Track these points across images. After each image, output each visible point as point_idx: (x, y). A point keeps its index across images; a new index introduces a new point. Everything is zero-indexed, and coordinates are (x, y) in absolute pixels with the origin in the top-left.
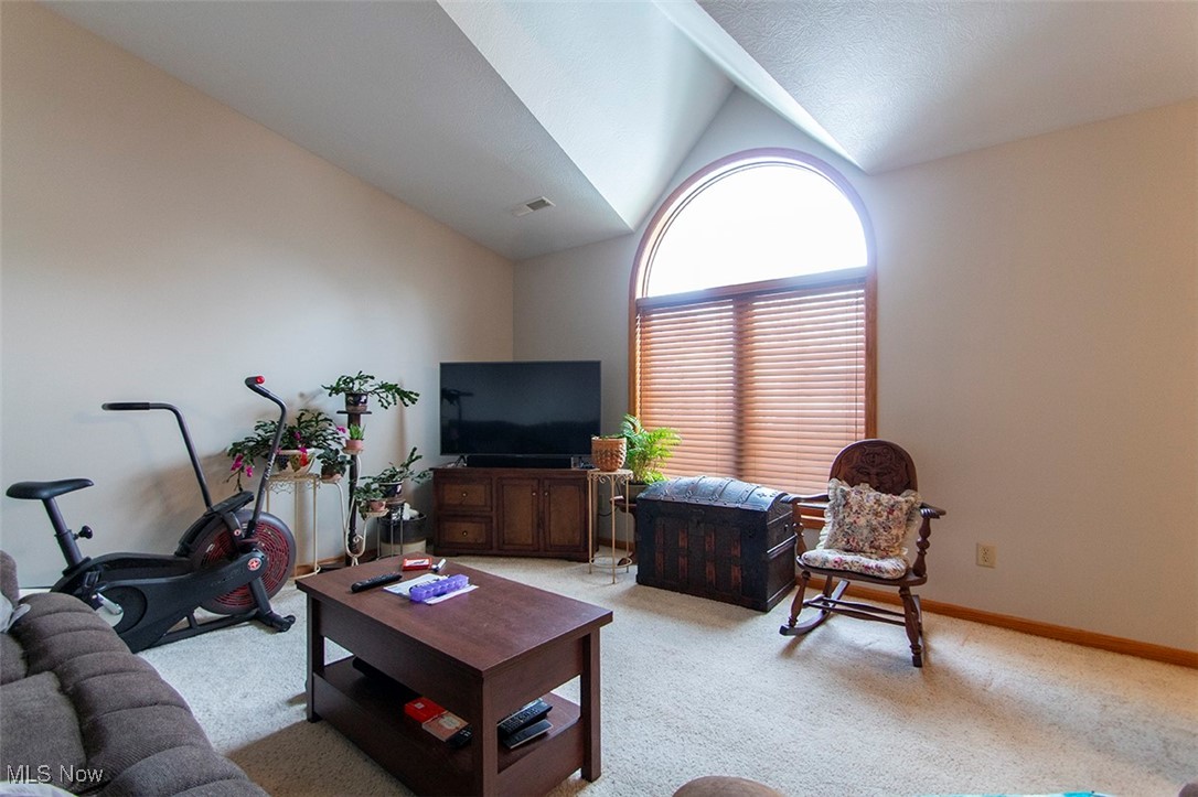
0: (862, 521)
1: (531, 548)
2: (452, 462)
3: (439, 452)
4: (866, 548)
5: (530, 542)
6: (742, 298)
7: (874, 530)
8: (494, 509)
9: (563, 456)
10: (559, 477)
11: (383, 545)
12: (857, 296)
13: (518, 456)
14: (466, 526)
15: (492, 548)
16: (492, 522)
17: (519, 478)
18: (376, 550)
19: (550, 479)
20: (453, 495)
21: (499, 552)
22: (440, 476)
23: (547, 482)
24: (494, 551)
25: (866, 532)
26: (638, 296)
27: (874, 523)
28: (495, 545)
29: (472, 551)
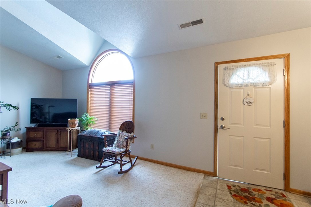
0: (121, 140)
1: (55, 148)
2: (33, 125)
3: (30, 123)
4: (121, 146)
5: (54, 147)
6: (112, 84)
7: (123, 142)
8: (44, 138)
9: (65, 124)
10: (64, 129)
11: (7, 150)
12: (132, 86)
13: (53, 124)
14: (35, 143)
15: (43, 149)
16: (44, 142)
17: (51, 130)
18: (4, 151)
19: (61, 130)
20: (32, 135)
21: (46, 150)
22: (29, 129)
23: (60, 131)
24: (44, 150)
25: (121, 142)
26: (90, 82)
27: (123, 140)
28: (44, 148)
29: (37, 150)
